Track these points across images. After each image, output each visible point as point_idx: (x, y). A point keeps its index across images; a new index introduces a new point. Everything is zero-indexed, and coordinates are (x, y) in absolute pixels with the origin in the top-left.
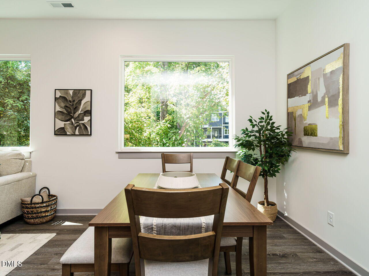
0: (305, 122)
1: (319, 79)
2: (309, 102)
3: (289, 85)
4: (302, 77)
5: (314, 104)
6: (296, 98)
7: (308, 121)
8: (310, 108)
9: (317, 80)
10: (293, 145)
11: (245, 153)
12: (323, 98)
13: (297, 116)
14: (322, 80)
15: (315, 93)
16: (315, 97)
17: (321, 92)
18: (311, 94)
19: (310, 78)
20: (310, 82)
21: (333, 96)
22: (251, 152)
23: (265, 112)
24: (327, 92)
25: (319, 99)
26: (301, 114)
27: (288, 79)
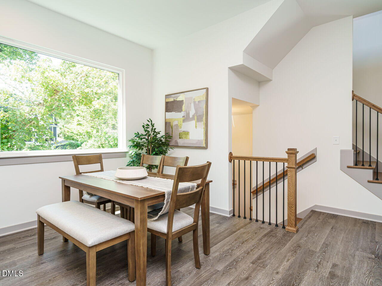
0: (180, 130)
1: (191, 103)
2: (183, 117)
3: (167, 103)
4: (178, 100)
5: (186, 119)
6: (173, 113)
7: (183, 129)
8: (184, 121)
9: (190, 104)
10: (170, 145)
11: (136, 152)
12: (194, 116)
13: (174, 125)
14: (192, 105)
15: (188, 112)
16: (188, 114)
17: (192, 112)
18: (185, 112)
19: (184, 102)
20: (184, 104)
21: (200, 116)
22: (140, 151)
23: (150, 121)
24: (196, 113)
25: (191, 116)
26: (177, 124)
27: (166, 98)
